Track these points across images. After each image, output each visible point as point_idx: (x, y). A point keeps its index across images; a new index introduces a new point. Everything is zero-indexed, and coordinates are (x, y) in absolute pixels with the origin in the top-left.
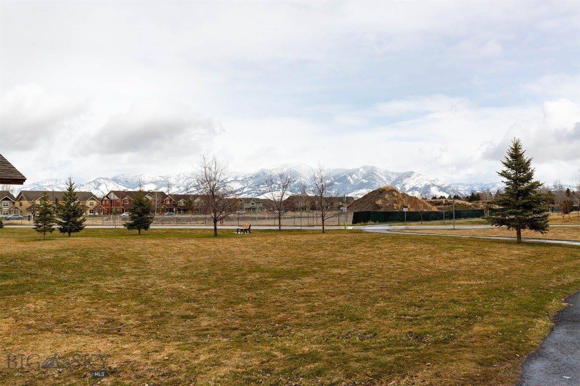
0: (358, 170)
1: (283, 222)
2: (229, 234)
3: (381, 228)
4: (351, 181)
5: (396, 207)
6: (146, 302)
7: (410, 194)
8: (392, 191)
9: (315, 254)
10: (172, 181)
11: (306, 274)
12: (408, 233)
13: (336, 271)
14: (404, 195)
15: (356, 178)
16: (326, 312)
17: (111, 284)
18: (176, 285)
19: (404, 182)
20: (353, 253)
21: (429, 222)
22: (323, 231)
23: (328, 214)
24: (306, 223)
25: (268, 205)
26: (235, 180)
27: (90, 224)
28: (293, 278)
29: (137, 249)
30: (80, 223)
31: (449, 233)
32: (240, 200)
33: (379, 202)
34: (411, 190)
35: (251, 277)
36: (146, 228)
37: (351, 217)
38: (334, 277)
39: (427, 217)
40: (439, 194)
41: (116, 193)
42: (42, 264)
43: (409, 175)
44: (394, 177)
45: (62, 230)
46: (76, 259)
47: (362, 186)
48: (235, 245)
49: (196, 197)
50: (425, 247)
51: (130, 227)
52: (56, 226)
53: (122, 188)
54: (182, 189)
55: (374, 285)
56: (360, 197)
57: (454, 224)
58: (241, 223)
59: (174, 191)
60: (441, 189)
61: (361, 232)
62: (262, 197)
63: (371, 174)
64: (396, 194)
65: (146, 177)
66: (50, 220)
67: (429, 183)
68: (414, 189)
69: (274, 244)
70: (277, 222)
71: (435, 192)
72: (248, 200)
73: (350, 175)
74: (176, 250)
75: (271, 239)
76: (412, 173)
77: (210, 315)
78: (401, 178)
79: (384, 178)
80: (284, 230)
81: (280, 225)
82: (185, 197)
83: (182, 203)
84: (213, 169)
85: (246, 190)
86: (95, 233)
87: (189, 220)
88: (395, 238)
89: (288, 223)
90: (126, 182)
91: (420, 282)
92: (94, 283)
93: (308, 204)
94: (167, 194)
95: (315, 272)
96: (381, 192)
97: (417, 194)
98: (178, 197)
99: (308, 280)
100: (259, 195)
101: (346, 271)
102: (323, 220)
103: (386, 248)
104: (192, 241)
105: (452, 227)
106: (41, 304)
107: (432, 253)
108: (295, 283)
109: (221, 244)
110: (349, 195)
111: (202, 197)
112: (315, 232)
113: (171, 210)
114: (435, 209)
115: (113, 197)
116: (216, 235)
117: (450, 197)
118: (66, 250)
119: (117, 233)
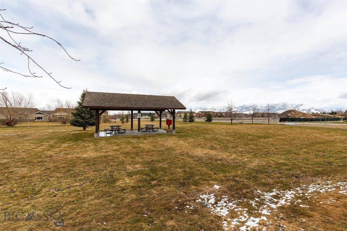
0: (280, 104)
1: (253, 121)
2: (236, 124)
3: (291, 123)
4: (277, 107)
5: (297, 117)
6: (220, 142)
7: (302, 112)
8: (295, 111)
9: (269, 131)
10: (216, 108)
11: (268, 137)
12: (304, 125)
13: (280, 137)
14: (300, 112)
15: (279, 106)
16: (283, 150)
17: (207, 136)
18: (226, 138)
19: (299, 108)
20: (284, 131)
21: (313, 122)
22: (269, 124)
23: (271, 118)
24: (262, 121)
25: (246, 115)
26: (235, 108)
27: (196, 120)
28: (265, 138)
29: (210, 127)
30: (194, 120)
31: (324, 126)
32: (237, 114)
33: (289, 115)
34: (302, 110)
35: (249, 137)
36: (211, 121)
37: (279, 120)
38: (280, 139)
39: (312, 120)
40: (315, 112)
41: (201, 112)
42: (188, 130)
43: (301, 105)
44: (295, 106)
45: (189, 121)
46: (196, 129)
47: (281, 109)
48: (239, 127)
49: (223, 113)
50: (316, 131)
51: (206, 121)
52: (188, 120)
53: (202, 111)
54: (219, 110)
55: (298, 143)
56: (281, 113)
57: (326, 123)
58: (239, 121)
59: (216, 111)
60: (316, 110)
61: (284, 125)
62: (244, 113)
63: (285, 105)
64: (296, 112)
65: (208, 108)
66: (187, 119)
67: (310, 108)
68: (304, 110)
69: (252, 128)
70: (251, 121)
71: (313, 111)
72: (239, 114)
73: (276, 105)
74: (221, 128)
75: (251, 126)
76: (303, 104)
77: (241, 147)
78: (297, 106)
79: (291, 107)
80: (254, 123)
81: (252, 122)
82: (219, 113)
83: (219, 114)
84: (231, 105)
85: (238, 111)
86: (197, 122)
87: (222, 119)
88: (300, 127)
89: (255, 121)
90: (203, 109)
91: (319, 143)
92: (203, 136)
93: (260, 115)
94: (215, 112)
95: (272, 137)
96: (290, 111)
97: (305, 112)
98: (218, 113)
99: (270, 139)
100: (243, 112)
101: (284, 137)
102: (269, 120)
103: (298, 130)
104: (225, 126)
105: (325, 124)
106: (192, 140)
107: (320, 133)
108: (266, 140)
109: (235, 127)
110: (276, 112)
111: (225, 113)
112: (265, 124)
113: (216, 117)
114: (314, 117)
115: (200, 113)
116: (232, 124)
117: (321, 113)
118: (193, 127)
119: (202, 123)
